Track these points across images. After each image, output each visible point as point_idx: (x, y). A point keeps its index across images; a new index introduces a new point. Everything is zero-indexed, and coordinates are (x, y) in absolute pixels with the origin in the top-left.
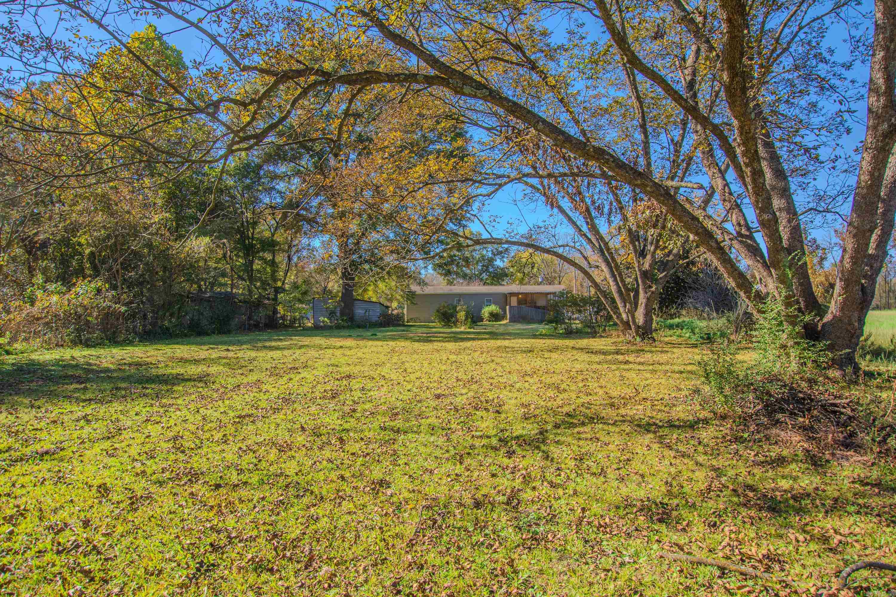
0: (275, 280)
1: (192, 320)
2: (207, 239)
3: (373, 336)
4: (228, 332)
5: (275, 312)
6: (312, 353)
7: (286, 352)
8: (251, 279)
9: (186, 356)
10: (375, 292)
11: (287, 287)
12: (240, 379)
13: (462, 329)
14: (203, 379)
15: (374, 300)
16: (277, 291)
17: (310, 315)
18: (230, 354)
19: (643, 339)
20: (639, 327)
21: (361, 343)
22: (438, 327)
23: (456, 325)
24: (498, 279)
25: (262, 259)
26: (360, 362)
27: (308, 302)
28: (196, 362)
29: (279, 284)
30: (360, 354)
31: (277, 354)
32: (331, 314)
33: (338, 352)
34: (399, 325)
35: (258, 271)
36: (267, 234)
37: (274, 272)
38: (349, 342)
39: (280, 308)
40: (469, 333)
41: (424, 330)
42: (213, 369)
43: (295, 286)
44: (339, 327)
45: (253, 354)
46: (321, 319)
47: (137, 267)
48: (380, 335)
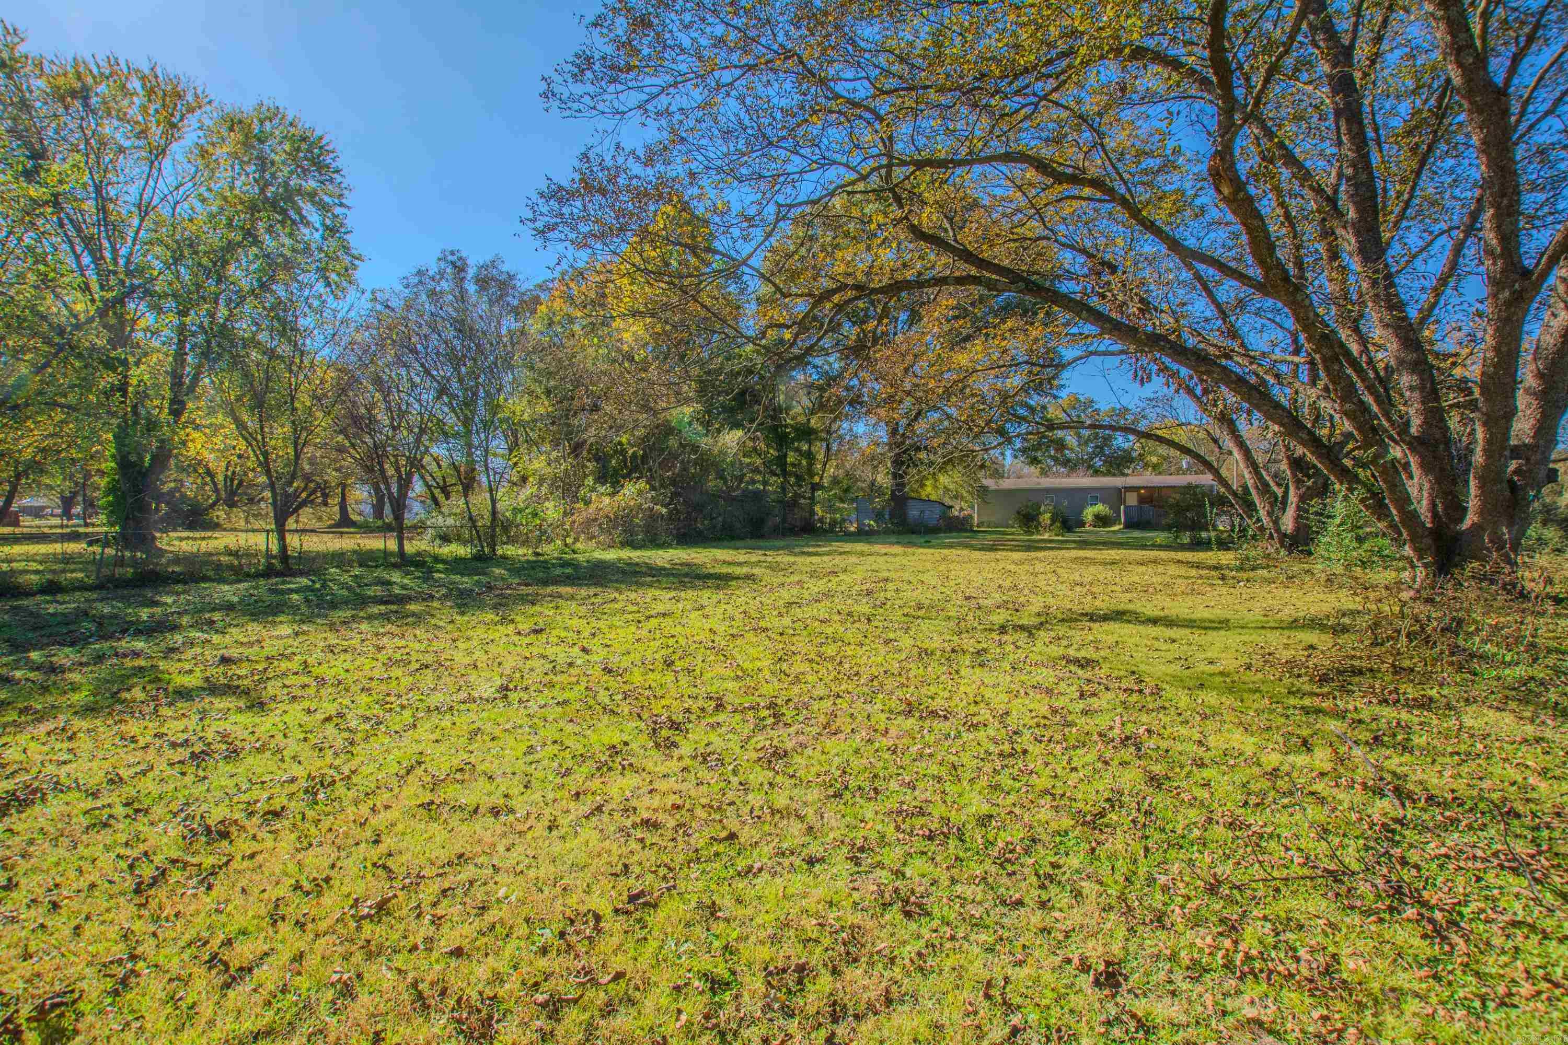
0: (811, 474)
1: (724, 522)
2: (739, 433)
3: (927, 544)
4: (762, 537)
5: (813, 513)
6: (853, 559)
7: (825, 558)
8: (785, 473)
9: (728, 559)
10: (935, 487)
11: (826, 482)
12: (783, 579)
13: (1046, 536)
14: (749, 577)
15: (933, 498)
16: (815, 487)
17: (853, 516)
18: (769, 559)
19: (1291, 552)
20: (1285, 535)
21: (910, 550)
22: (1018, 534)
23: (1038, 532)
24: (1119, 466)
25: (798, 450)
26: (903, 568)
27: (853, 500)
28: (740, 564)
29: (817, 479)
30: (905, 562)
31: (815, 559)
32: (878, 516)
33: (881, 560)
34: (966, 531)
35: (793, 465)
36: (802, 419)
37: (810, 465)
38: (897, 549)
39: (818, 509)
40: (1051, 541)
41: (994, 537)
42: (756, 571)
43: (835, 481)
44: (887, 532)
45: (792, 559)
46: (867, 522)
47: (674, 466)
48: (934, 542)
